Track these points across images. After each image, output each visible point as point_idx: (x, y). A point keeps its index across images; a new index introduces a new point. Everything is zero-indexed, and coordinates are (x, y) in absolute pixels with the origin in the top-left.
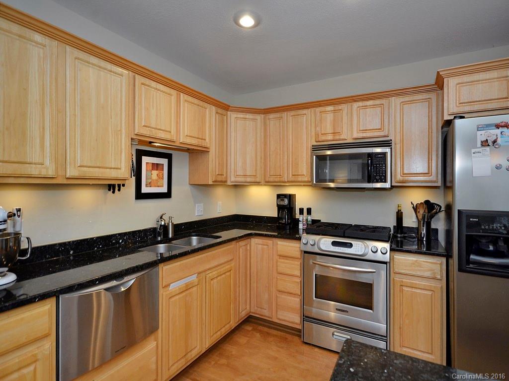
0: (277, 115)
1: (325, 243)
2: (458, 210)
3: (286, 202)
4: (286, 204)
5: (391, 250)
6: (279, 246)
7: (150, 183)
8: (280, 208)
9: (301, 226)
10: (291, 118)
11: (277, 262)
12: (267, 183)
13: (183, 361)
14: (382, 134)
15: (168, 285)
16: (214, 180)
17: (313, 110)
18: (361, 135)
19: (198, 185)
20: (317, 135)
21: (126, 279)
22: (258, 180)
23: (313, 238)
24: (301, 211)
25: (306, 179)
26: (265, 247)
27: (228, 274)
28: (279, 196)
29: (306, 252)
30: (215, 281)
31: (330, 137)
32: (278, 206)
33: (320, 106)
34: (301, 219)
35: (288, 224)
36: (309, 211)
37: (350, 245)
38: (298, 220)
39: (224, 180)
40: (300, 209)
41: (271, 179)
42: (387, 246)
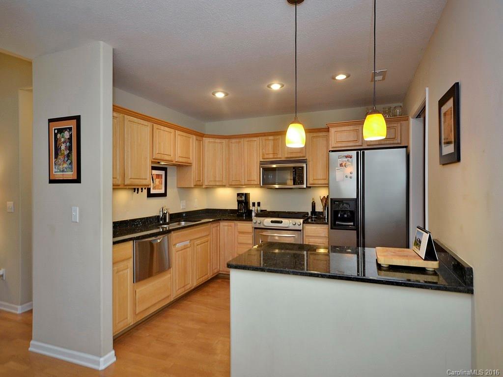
0: (238, 140)
1: (267, 222)
2: (331, 199)
3: (243, 198)
4: (243, 200)
5: (303, 223)
6: (239, 226)
7: (155, 187)
8: (239, 202)
9: (253, 214)
10: (246, 142)
11: (238, 236)
12: (231, 186)
13: (183, 289)
14: (302, 155)
15: (175, 245)
16: (195, 184)
17: (261, 138)
18: (289, 156)
19: (183, 188)
20: (263, 155)
21: (159, 237)
22: (224, 184)
23: (259, 219)
24: (254, 204)
25: (256, 183)
26: (230, 227)
27: (206, 243)
28: (238, 195)
29: (255, 228)
30: (199, 246)
31: (271, 156)
32: (238, 201)
33: (265, 136)
34: (253, 210)
35: (245, 213)
36: (259, 204)
37: (281, 222)
38: (251, 211)
39: (201, 184)
40: (253, 203)
41: (233, 183)
42: (301, 221)
